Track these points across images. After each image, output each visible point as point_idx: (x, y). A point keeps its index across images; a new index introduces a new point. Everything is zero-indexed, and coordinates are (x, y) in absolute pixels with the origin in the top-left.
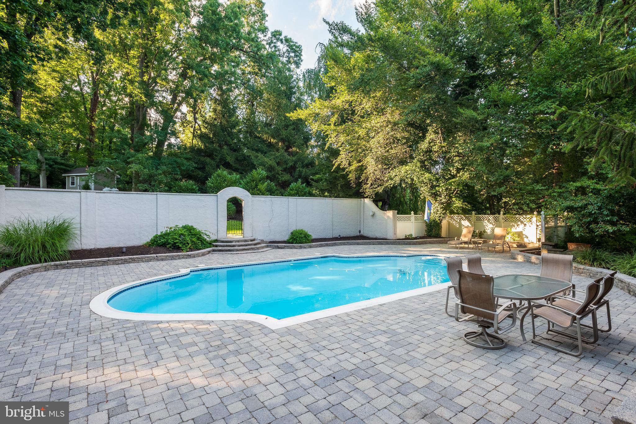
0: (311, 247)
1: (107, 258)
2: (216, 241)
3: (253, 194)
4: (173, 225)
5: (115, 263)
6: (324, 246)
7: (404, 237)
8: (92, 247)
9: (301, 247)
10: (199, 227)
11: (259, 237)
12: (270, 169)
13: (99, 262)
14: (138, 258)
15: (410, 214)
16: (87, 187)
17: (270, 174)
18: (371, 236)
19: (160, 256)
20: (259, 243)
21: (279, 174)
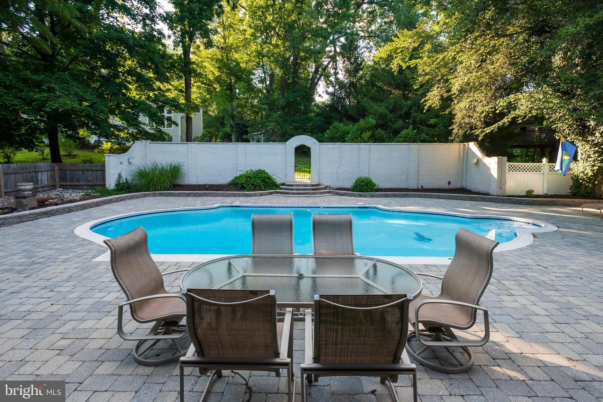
0: (373, 197)
1: (190, 192)
2: (283, 184)
3: (320, 141)
4: (248, 169)
5: (195, 195)
6: (391, 197)
7: (524, 194)
8: (195, 183)
9: (360, 196)
10: (270, 172)
11: (325, 183)
12: (382, 116)
13: (185, 193)
14: (209, 193)
15: (541, 162)
16: (258, 141)
17: (380, 122)
18: (474, 190)
19: (225, 193)
20: (322, 189)
21: (391, 122)
